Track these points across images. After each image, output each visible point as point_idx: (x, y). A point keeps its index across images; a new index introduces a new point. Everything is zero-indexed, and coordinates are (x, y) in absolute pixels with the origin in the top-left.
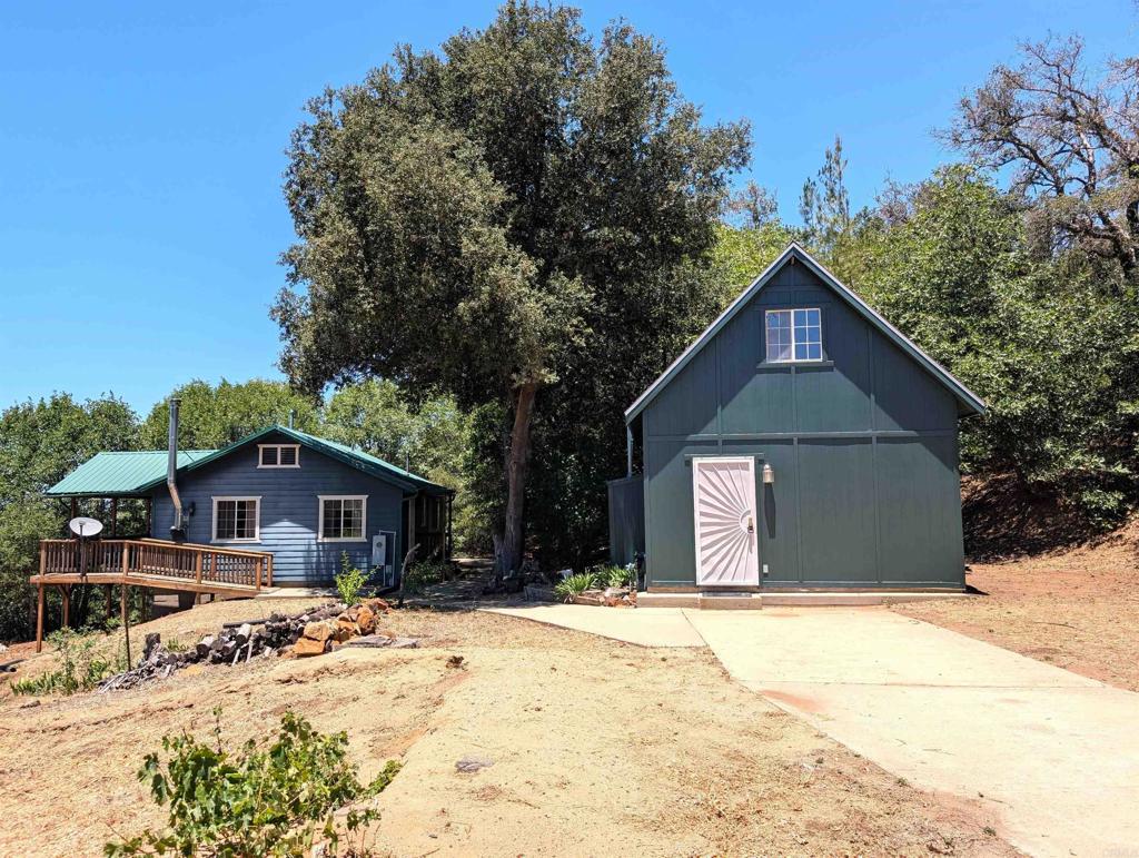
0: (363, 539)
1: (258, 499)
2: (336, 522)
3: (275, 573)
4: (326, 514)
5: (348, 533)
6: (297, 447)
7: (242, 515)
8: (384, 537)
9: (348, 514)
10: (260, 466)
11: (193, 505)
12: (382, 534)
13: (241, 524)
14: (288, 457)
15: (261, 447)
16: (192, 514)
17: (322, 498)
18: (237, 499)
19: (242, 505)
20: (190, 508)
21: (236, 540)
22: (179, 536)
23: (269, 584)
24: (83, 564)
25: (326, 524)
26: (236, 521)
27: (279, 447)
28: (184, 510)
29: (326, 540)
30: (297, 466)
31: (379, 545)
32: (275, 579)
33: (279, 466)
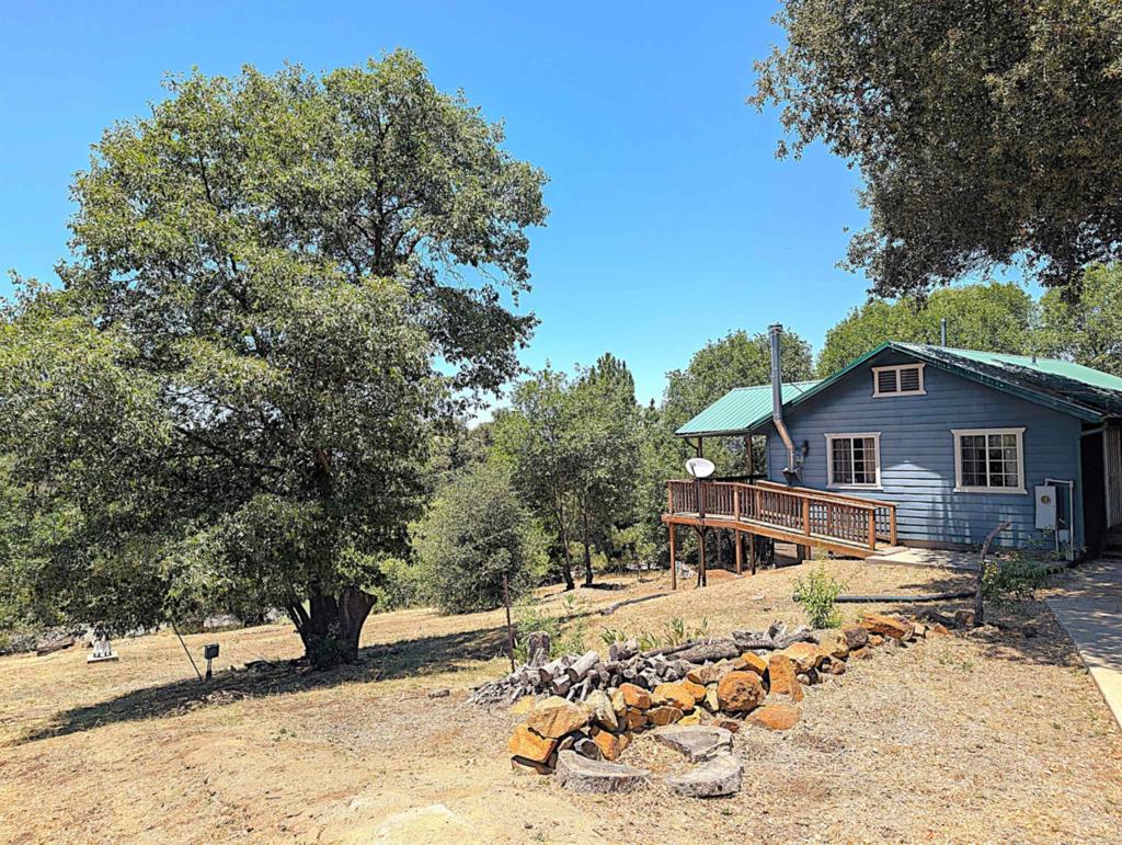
0: (1021, 489)
1: (876, 436)
2: (980, 465)
3: (899, 528)
4: (965, 454)
5: (996, 482)
6: (920, 367)
7: (859, 455)
8: (1054, 488)
9: (996, 455)
10: (877, 394)
11: (806, 444)
12: (1050, 484)
13: (859, 466)
14: (910, 382)
15: (876, 370)
16: (806, 454)
17: (958, 434)
18: (852, 436)
19: (858, 443)
20: (805, 448)
21: (855, 485)
22: (792, 479)
23: (893, 542)
24: (701, 506)
25: (966, 467)
26: (853, 463)
27: (898, 369)
28: (796, 449)
29: (967, 489)
30: (922, 392)
31: (1045, 500)
32: (900, 536)
33: (899, 393)
